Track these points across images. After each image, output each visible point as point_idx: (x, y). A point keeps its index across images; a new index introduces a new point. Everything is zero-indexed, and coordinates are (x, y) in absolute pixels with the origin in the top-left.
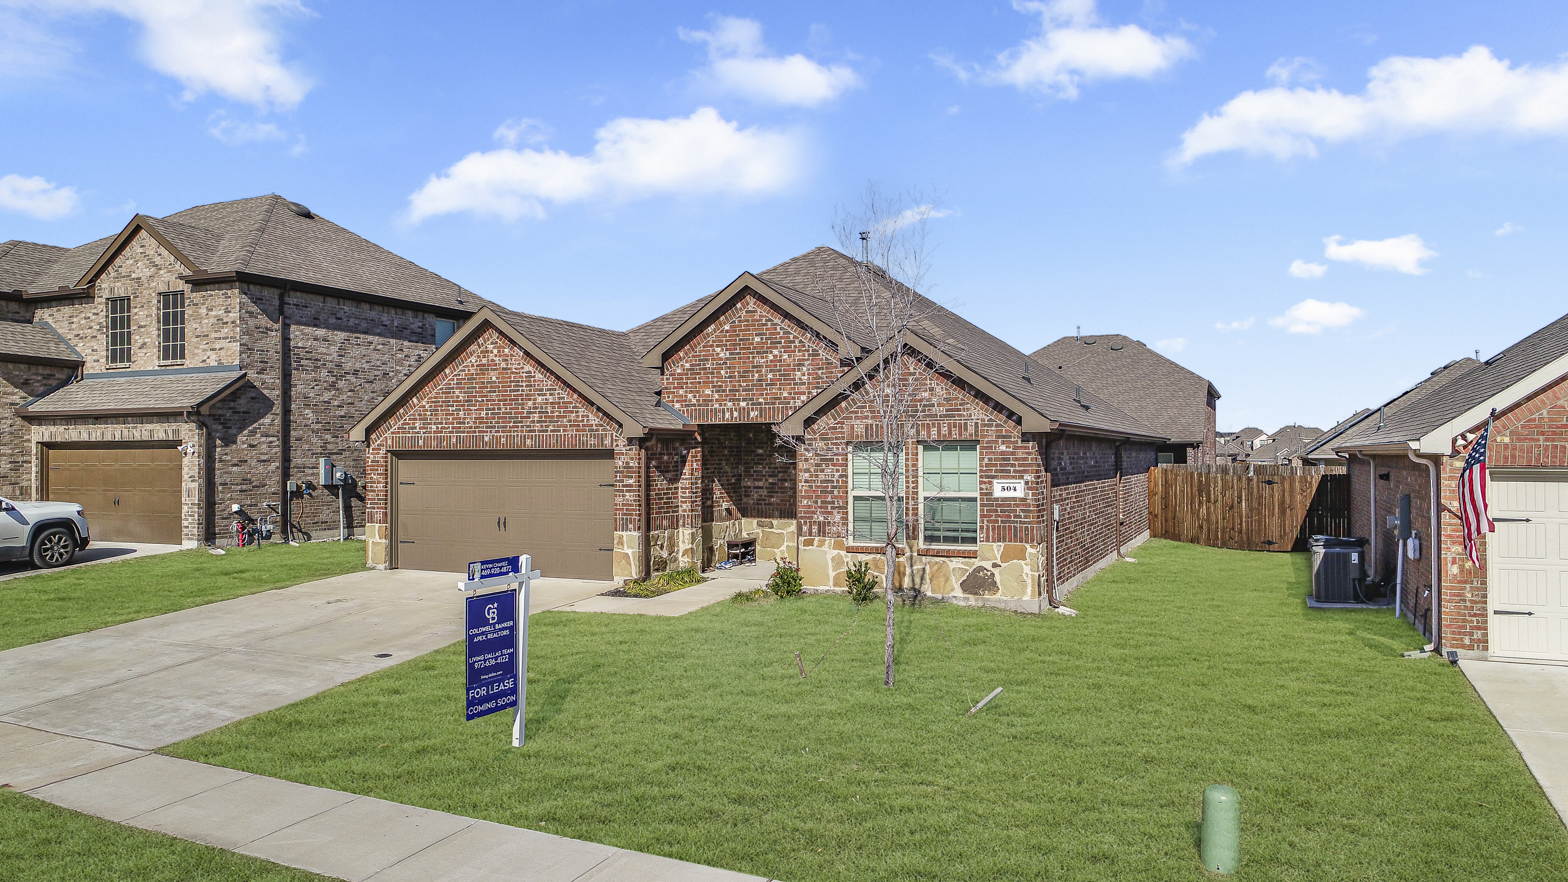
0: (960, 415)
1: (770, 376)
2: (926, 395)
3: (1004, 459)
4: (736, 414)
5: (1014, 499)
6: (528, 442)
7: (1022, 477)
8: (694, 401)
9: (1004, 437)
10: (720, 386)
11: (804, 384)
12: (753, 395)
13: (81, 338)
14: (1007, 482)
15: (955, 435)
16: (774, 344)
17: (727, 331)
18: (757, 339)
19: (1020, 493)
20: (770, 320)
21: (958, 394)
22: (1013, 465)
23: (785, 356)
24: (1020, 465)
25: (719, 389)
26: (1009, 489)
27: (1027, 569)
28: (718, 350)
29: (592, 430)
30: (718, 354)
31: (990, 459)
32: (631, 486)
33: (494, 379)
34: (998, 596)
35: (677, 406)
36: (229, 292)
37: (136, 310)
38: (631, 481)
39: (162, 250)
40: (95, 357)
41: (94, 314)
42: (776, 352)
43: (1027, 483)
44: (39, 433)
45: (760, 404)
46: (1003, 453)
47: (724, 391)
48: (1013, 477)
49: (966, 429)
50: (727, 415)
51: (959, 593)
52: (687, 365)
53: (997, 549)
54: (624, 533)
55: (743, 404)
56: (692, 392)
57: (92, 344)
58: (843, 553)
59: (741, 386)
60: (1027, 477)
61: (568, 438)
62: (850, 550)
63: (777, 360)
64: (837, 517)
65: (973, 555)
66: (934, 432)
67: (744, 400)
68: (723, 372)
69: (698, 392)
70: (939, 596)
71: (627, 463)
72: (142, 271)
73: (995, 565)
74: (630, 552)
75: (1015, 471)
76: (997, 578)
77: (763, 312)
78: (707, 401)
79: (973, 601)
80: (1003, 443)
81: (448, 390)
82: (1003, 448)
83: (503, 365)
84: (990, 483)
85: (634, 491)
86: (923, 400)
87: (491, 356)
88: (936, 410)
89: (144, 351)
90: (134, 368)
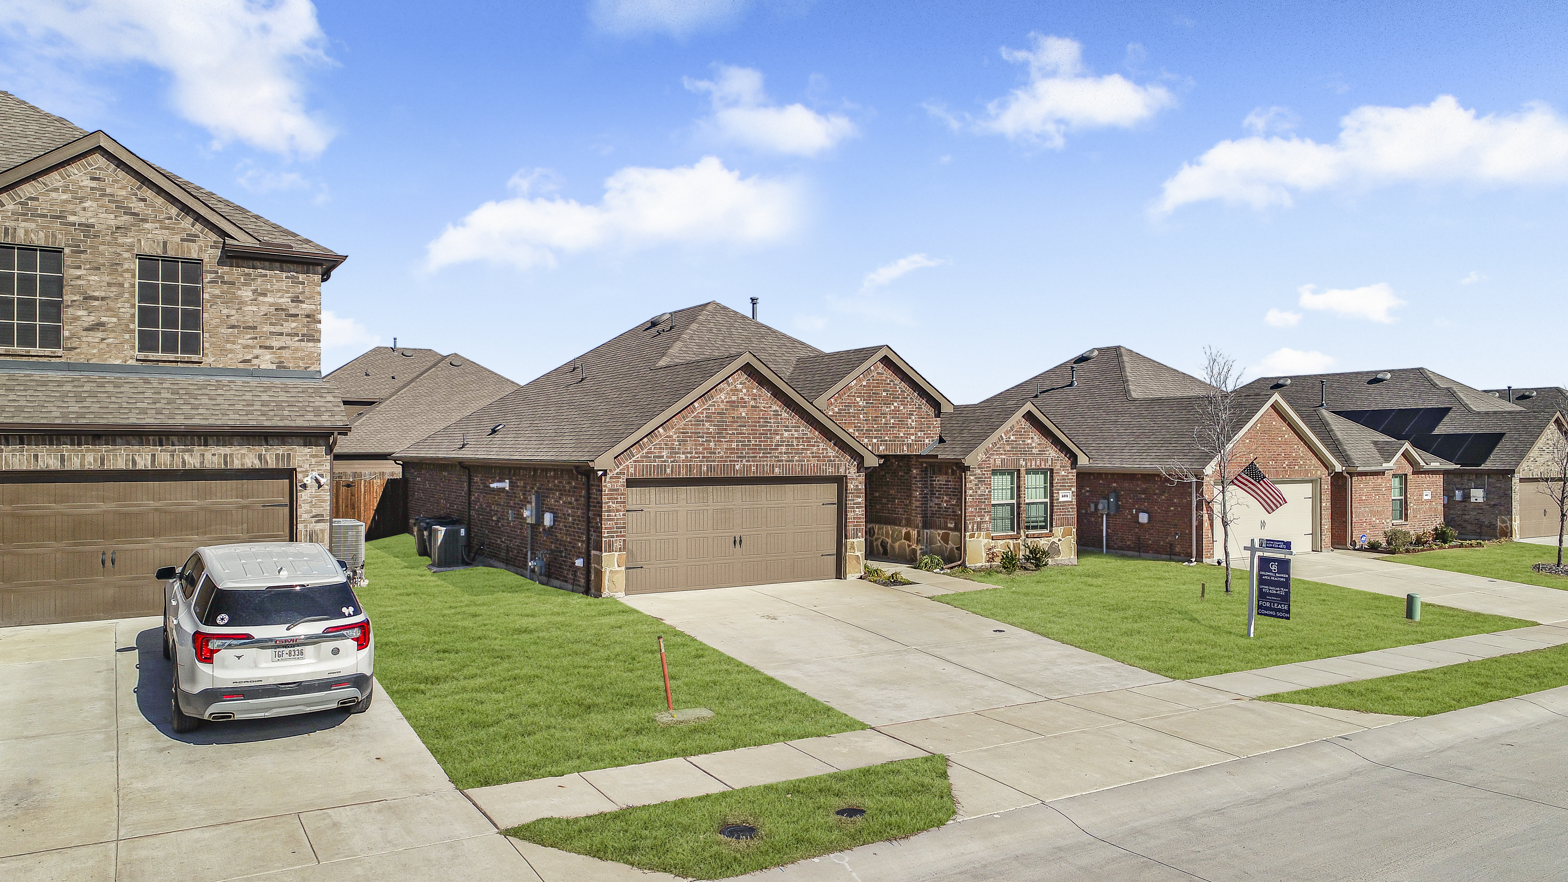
0: (1045, 454)
1: (892, 421)
2: (1029, 441)
3: (1063, 480)
5: (1067, 502)
6: (777, 470)
7: (1070, 490)
9: (1064, 466)
12: (882, 434)
14: (1065, 492)
16: (895, 398)
17: (864, 386)
19: (1070, 499)
20: (893, 381)
21: (1044, 441)
22: (1067, 483)
23: (902, 407)
24: (1070, 483)
26: (1065, 496)
27: (1071, 545)
29: (831, 461)
30: (858, 403)
31: (1058, 479)
33: (744, 414)
34: (1061, 557)
37: (78, 272)
43: (1072, 492)
46: (1063, 476)
48: (1067, 489)
53: (1061, 531)
54: (855, 540)
58: (990, 540)
60: (1073, 489)
61: (810, 465)
62: (993, 538)
63: (896, 410)
64: (988, 518)
65: (1050, 535)
67: (876, 438)
68: (861, 416)
71: (857, 486)
72: (97, 215)
73: (1060, 540)
74: (859, 554)
75: (1067, 486)
76: (1061, 547)
77: (887, 374)
79: (1051, 561)
80: (1063, 470)
82: (1063, 473)
84: (1058, 493)
86: (1028, 444)
87: (741, 395)
88: (1035, 451)
89: (100, 335)
90: (73, 357)
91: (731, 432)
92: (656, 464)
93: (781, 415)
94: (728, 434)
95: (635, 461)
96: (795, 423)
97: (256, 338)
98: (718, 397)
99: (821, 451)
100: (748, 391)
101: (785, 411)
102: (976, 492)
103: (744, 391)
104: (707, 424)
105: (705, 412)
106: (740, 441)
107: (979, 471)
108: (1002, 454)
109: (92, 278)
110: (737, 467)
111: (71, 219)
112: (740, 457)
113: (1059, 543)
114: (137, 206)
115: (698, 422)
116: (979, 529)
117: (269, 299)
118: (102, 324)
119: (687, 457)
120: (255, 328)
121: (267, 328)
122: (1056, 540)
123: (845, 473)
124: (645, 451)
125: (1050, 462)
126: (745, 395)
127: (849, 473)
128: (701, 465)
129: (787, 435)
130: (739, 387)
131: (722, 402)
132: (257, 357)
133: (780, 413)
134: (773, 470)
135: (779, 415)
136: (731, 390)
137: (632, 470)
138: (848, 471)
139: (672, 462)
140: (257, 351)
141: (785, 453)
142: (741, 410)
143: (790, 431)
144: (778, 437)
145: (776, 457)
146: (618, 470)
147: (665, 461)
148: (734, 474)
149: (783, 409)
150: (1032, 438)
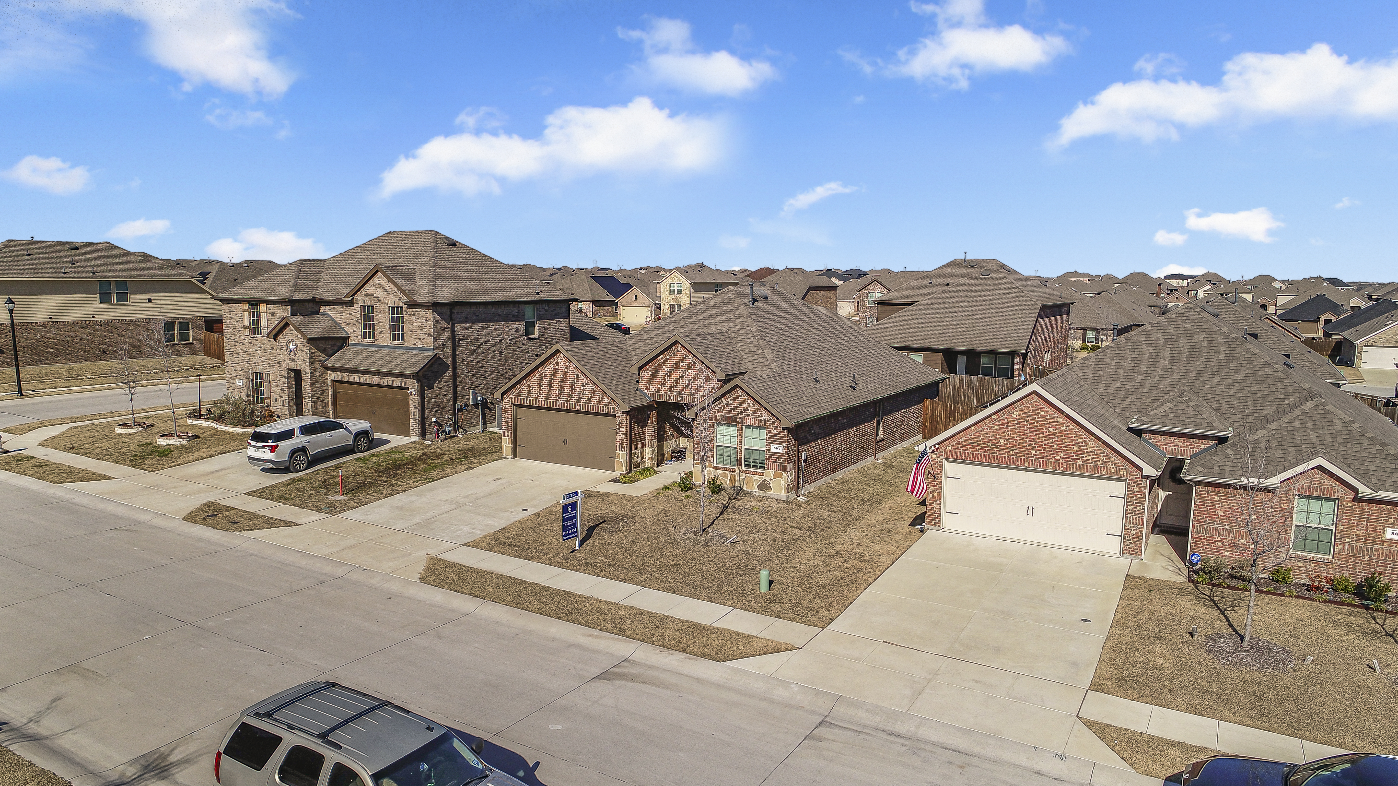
0: (759, 416)
1: (687, 382)
2: (745, 406)
3: (775, 436)
4: (672, 398)
5: (779, 453)
6: (577, 407)
7: (782, 444)
8: (653, 390)
9: (775, 427)
10: (665, 384)
11: (701, 387)
12: (680, 390)
13: (348, 324)
14: (777, 446)
15: (757, 424)
16: (689, 368)
17: (668, 359)
18: (682, 364)
19: (781, 451)
20: (687, 356)
21: (758, 406)
22: (778, 439)
23: (694, 374)
24: (781, 439)
25: (664, 385)
26: (777, 448)
27: (783, 482)
28: (664, 367)
29: (606, 405)
30: (664, 369)
31: (770, 436)
32: (623, 432)
33: (562, 376)
34: (772, 492)
35: (646, 391)
36: (427, 311)
37: (377, 314)
38: (623, 430)
39: (390, 284)
40: (355, 335)
41: (354, 312)
42: (689, 371)
43: (784, 447)
44: (332, 376)
45: (683, 394)
46: (775, 433)
47: (667, 386)
48: (779, 444)
49: (761, 422)
50: (668, 398)
51: (757, 490)
52: (650, 373)
53: (772, 472)
54: (620, 452)
55: (675, 394)
56: (652, 385)
57: (353, 328)
58: (711, 469)
59: (674, 385)
60: (784, 445)
61: (596, 407)
62: (714, 468)
63: (690, 375)
64: (709, 454)
65: (762, 474)
66: (749, 422)
67: (675, 392)
68: (666, 378)
69: (655, 386)
70: (749, 490)
71: (622, 421)
72: (380, 293)
73: (771, 480)
74: (622, 461)
75: (779, 442)
76: (771, 485)
77: (683, 352)
78: (659, 390)
79: (762, 493)
80: (775, 429)
81: (540, 379)
82: (775, 431)
83: (566, 370)
84: (770, 445)
85: (624, 434)
86: (744, 408)
87: (560, 365)
88: (749, 413)
89: (382, 335)
90: (377, 343)
92: (522, 397)
94: (554, 385)
95: (514, 396)
96: (587, 382)
97: (417, 335)
99: (601, 399)
103: (562, 363)
104: (544, 380)
105: (543, 373)
106: (560, 390)
107: (704, 422)
108: (722, 412)
109: (380, 315)
110: (558, 403)
111: (375, 295)
112: (560, 398)
114: (388, 289)
117: (419, 320)
118: (382, 331)
119: (535, 396)
120: (416, 331)
121: (419, 331)
122: (768, 479)
124: (518, 391)
125: (763, 422)
127: (617, 413)
128: (542, 401)
129: (583, 389)
130: (560, 361)
131: (551, 369)
132: (417, 343)
135: (579, 377)
139: (529, 397)
140: (417, 340)
141: (582, 398)
143: (585, 386)
144: (578, 389)
145: (577, 400)
147: (526, 397)
148: (557, 407)
149: (581, 374)
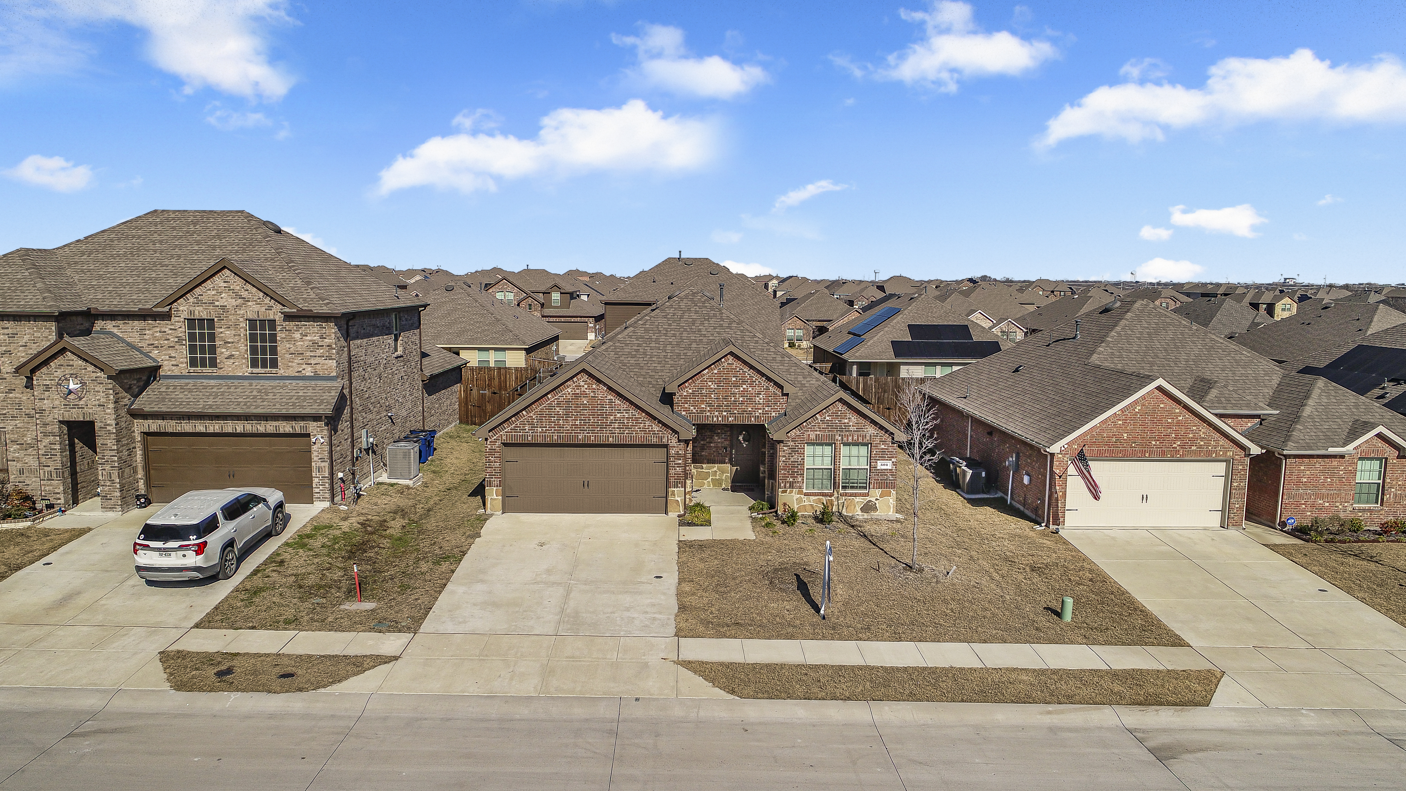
0: (863, 431)
2: (846, 421)
3: (882, 452)
5: (887, 470)
6: (611, 439)
7: (891, 460)
8: (694, 411)
9: (883, 441)
11: (761, 404)
12: (731, 409)
13: (156, 347)
14: (884, 462)
15: (860, 440)
16: (744, 382)
18: (734, 379)
19: (889, 467)
20: (741, 369)
21: (862, 420)
22: (887, 454)
23: (750, 389)
24: (890, 454)
25: (710, 405)
26: (885, 465)
27: (891, 501)
28: (710, 383)
29: (655, 434)
31: (876, 452)
34: (877, 513)
35: (684, 413)
36: (324, 324)
37: (221, 330)
38: (680, 462)
39: (249, 287)
40: (174, 363)
41: (171, 329)
42: (744, 386)
43: (893, 462)
44: (142, 426)
45: (735, 413)
46: (882, 449)
47: (713, 406)
48: (887, 460)
49: (866, 438)
50: (715, 419)
51: (860, 513)
52: (690, 391)
53: (878, 492)
54: (675, 489)
56: (692, 406)
57: (170, 352)
58: (802, 496)
59: (724, 404)
61: (639, 436)
62: (806, 494)
63: (745, 391)
64: (800, 479)
65: (867, 495)
66: (850, 438)
67: (725, 411)
68: (712, 396)
69: (697, 406)
70: (851, 515)
71: (677, 452)
72: (227, 300)
73: (877, 499)
74: (679, 499)
75: (888, 457)
76: (877, 505)
78: (703, 411)
79: (866, 516)
80: (883, 444)
83: (592, 394)
84: (876, 462)
85: (682, 467)
86: (845, 423)
87: (583, 389)
88: (851, 428)
89: (232, 361)
90: (221, 373)
91: (575, 414)
92: (521, 434)
93: (615, 402)
94: (573, 415)
95: (506, 432)
96: (626, 407)
97: (303, 359)
98: (566, 391)
99: (647, 427)
100: (588, 386)
101: (618, 400)
102: (789, 459)
103: (586, 386)
104: (558, 409)
105: (556, 401)
106: (582, 420)
107: (792, 443)
108: (817, 431)
109: (227, 332)
110: (580, 437)
111: (217, 303)
112: (582, 430)
113: (877, 502)
114: (245, 294)
115: (550, 407)
116: (792, 486)
117: (308, 338)
118: (233, 355)
119: (542, 430)
120: (303, 354)
121: (309, 354)
122: (873, 499)
123: (668, 442)
124: (514, 425)
125: (868, 438)
126: (586, 389)
127: (671, 442)
128: (553, 435)
129: (619, 416)
130: (582, 384)
131: (569, 394)
132: (304, 369)
133: (614, 401)
134: (608, 440)
135: (613, 402)
136: (576, 386)
137: (504, 438)
138: (670, 441)
139: (532, 433)
140: (304, 366)
141: (617, 428)
142: (584, 399)
143: (622, 413)
144: (612, 417)
145: (610, 431)
146: (495, 438)
147: (527, 432)
148: (578, 442)
149: (616, 398)
150: (849, 418)
